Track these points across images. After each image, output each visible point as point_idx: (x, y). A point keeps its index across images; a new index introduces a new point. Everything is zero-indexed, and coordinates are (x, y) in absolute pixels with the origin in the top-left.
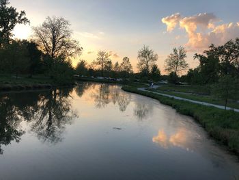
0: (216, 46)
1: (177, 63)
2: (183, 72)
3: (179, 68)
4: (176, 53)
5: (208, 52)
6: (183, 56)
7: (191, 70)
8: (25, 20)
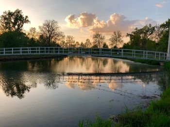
0: (139, 29)
1: (116, 41)
2: (120, 46)
3: (118, 43)
4: (115, 34)
5: (134, 33)
6: (119, 36)
7: (125, 44)
8: (28, 21)
